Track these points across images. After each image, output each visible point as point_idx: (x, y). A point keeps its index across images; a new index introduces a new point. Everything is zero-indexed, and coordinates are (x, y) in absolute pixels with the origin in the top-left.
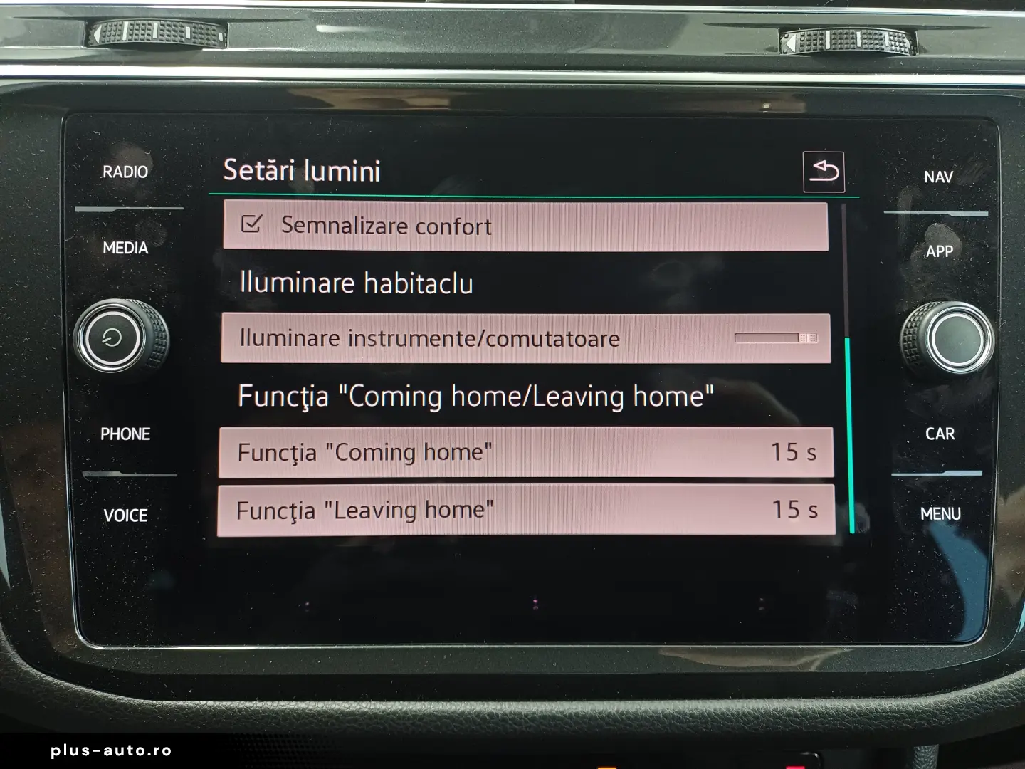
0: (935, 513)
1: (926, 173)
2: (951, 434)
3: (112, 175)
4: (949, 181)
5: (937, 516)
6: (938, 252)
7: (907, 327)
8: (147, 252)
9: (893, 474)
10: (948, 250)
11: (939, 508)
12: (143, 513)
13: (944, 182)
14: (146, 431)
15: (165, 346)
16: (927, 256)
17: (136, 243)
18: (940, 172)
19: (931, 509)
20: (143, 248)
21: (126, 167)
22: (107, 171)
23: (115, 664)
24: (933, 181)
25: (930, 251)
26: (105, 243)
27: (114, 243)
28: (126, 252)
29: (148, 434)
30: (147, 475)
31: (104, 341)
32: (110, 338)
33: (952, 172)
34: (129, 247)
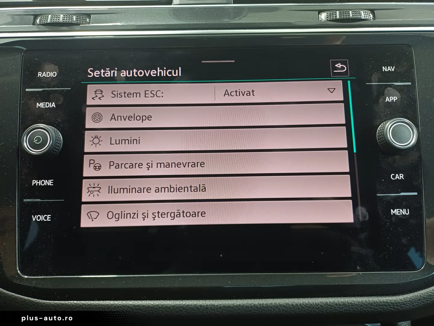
0: (397, 212)
1: (383, 67)
2: (402, 177)
3: (42, 76)
4: (393, 70)
5: (399, 213)
6: (391, 100)
7: (379, 130)
8: (55, 107)
9: (377, 195)
10: (395, 99)
11: (399, 210)
12: (49, 217)
13: (391, 71)
14: (52, 181)
15: (61, 144)
16: (386, 101)
17: (51, 103)
18: (389, 67)
19: (395, 210)
20: (53, 105)
21: (47, 73)
22: (40, 74)
23: (34, 284)
24: (386, 70)
25: (387, 99)
26: (38, 104)
27: (41, 103)
28: (46, 107)
29: (52, 182)
30: (51, 200)
31: (34, 142)
32: (37, 140)
33: (394, 67)
34: (48, 104)
